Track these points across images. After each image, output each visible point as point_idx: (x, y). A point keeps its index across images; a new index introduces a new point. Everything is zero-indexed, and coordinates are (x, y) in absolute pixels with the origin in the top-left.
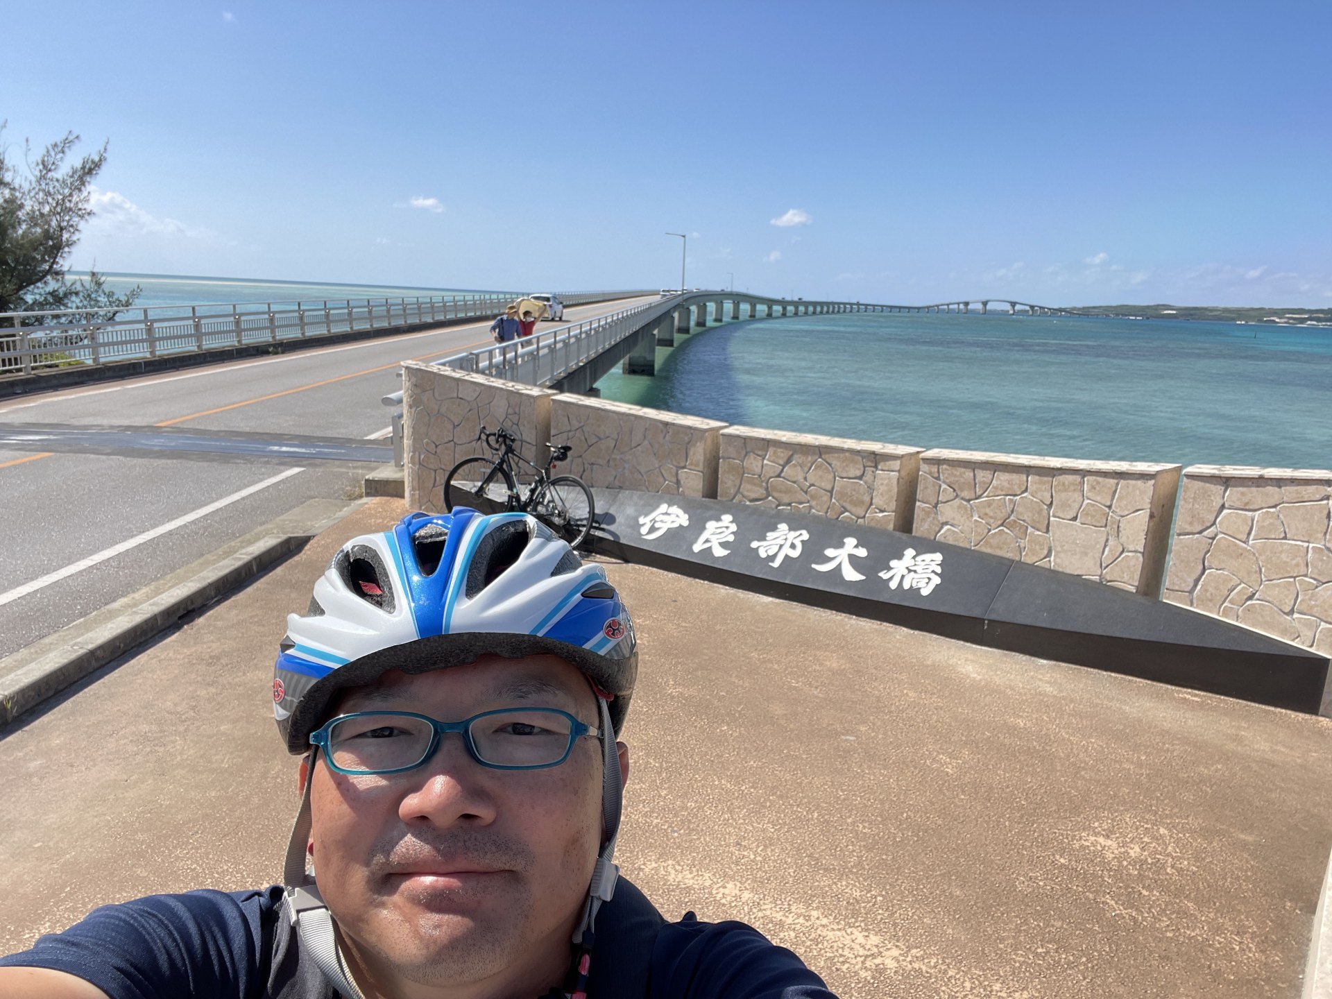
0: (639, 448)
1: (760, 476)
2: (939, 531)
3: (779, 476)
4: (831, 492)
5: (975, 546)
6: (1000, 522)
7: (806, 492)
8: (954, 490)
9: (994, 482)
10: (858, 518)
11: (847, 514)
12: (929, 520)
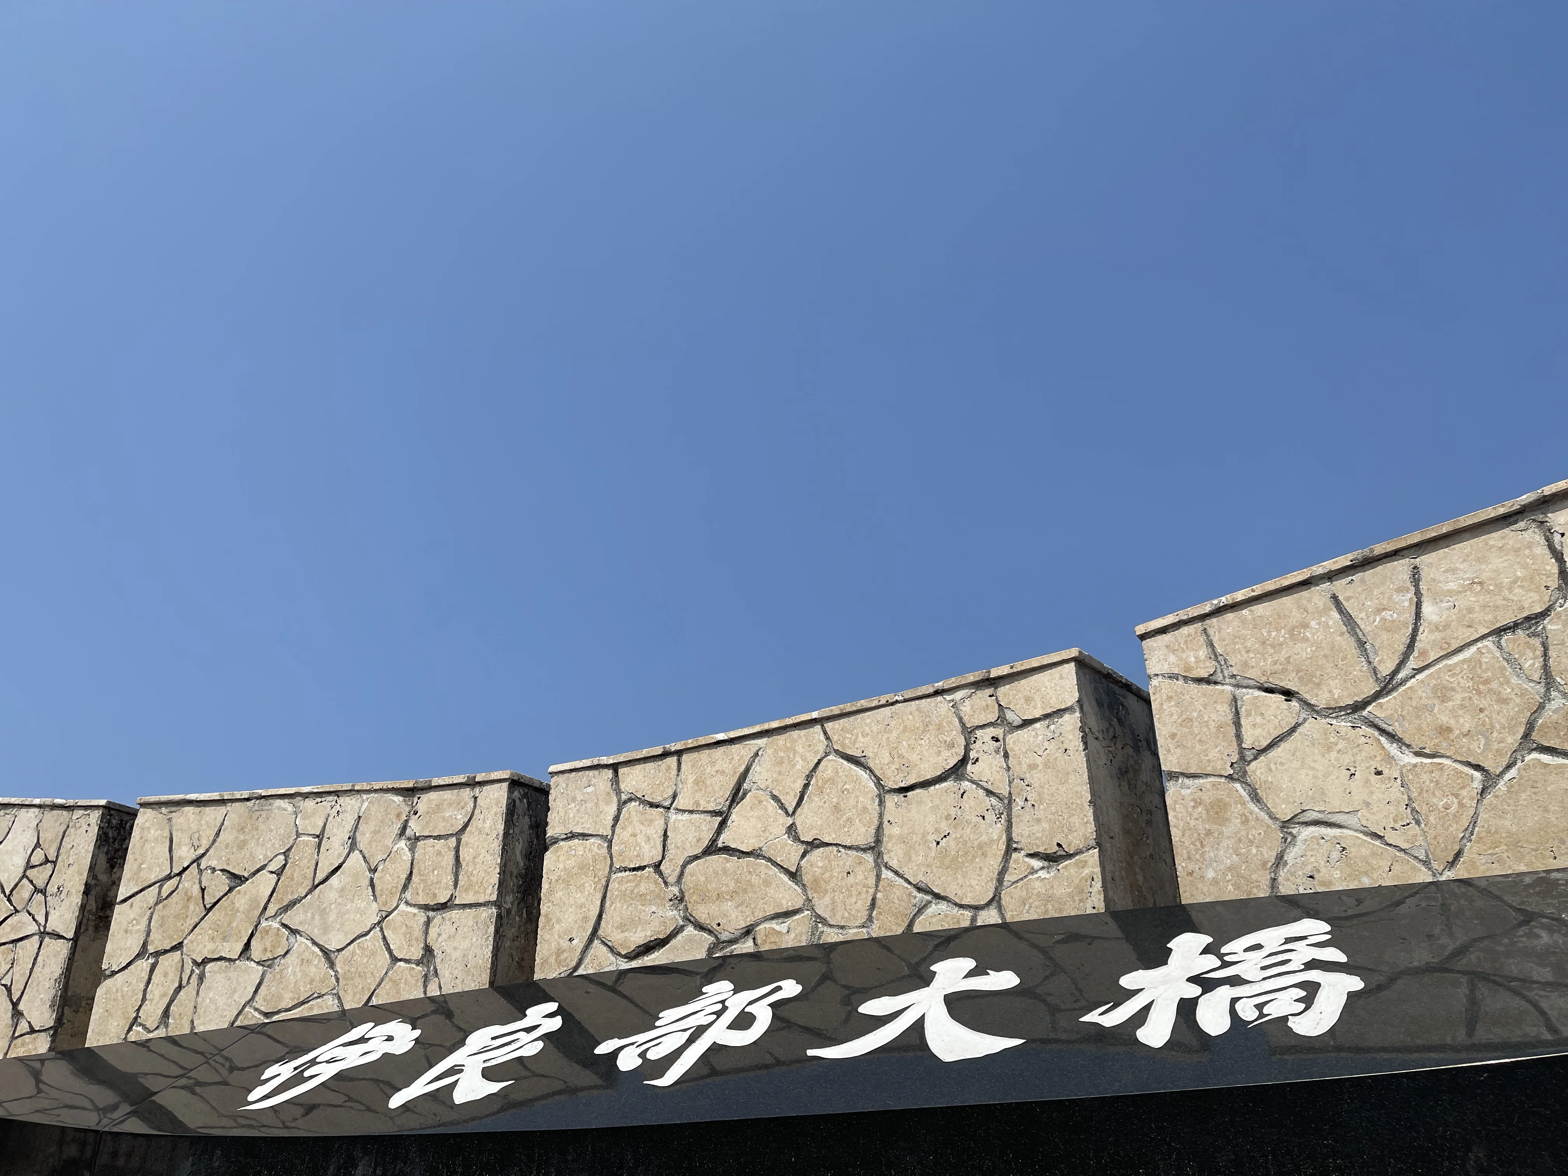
0: (334, 880)
1: (657, 866)
2: (1280, 859)
3: (712, 849)
4: (875, 847)
5: (1452, 864)
6: (1513, 740)
7: (794, 876)
8: (1288, 694)
9: (1427, 609)
10: (977, 908)
11: (933, 909)
12: (1227, 831)
